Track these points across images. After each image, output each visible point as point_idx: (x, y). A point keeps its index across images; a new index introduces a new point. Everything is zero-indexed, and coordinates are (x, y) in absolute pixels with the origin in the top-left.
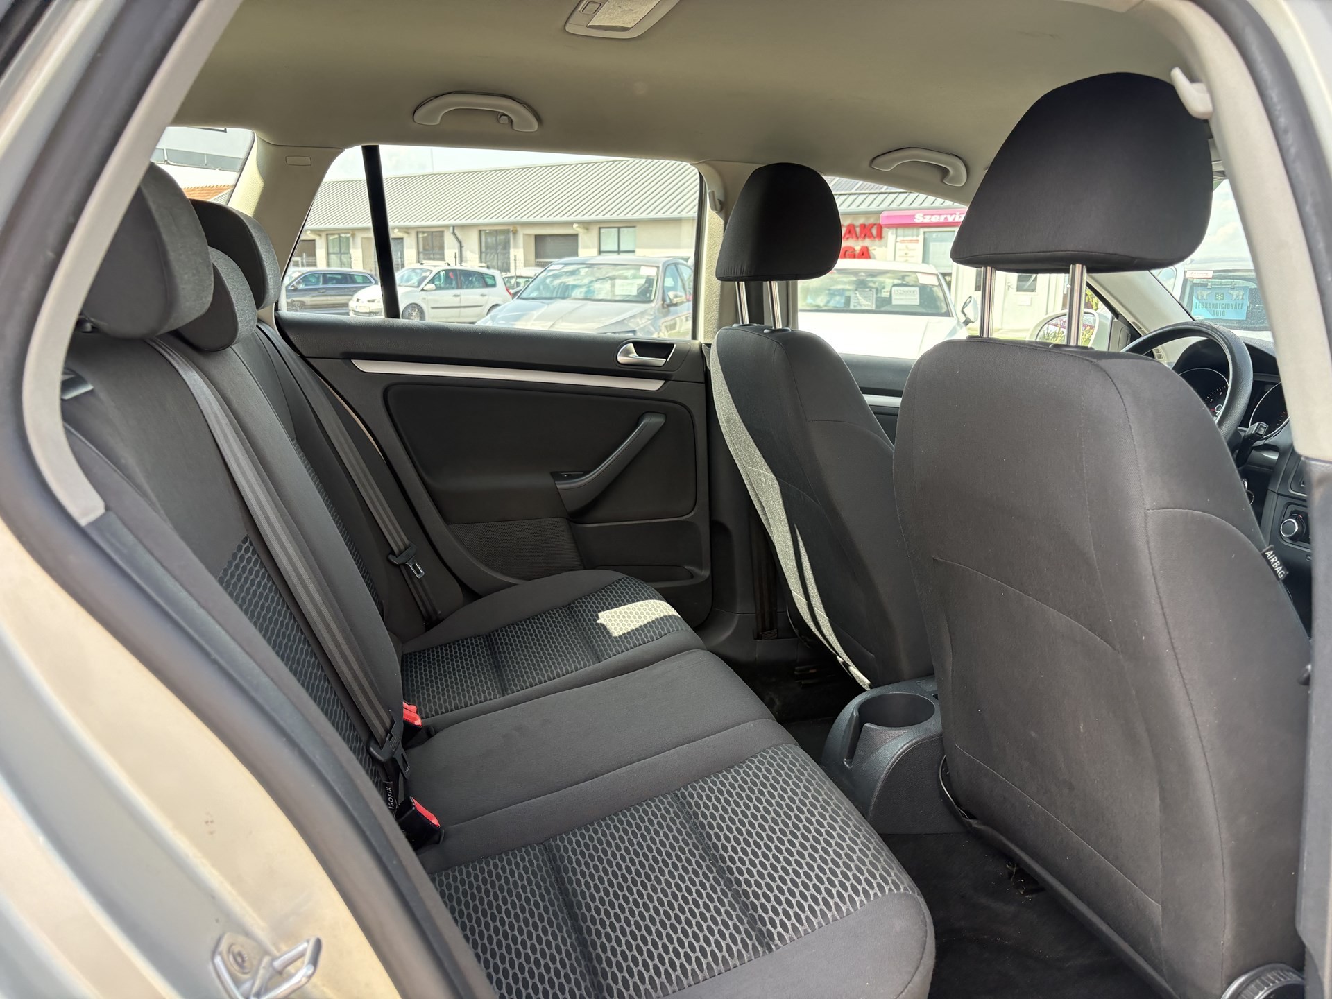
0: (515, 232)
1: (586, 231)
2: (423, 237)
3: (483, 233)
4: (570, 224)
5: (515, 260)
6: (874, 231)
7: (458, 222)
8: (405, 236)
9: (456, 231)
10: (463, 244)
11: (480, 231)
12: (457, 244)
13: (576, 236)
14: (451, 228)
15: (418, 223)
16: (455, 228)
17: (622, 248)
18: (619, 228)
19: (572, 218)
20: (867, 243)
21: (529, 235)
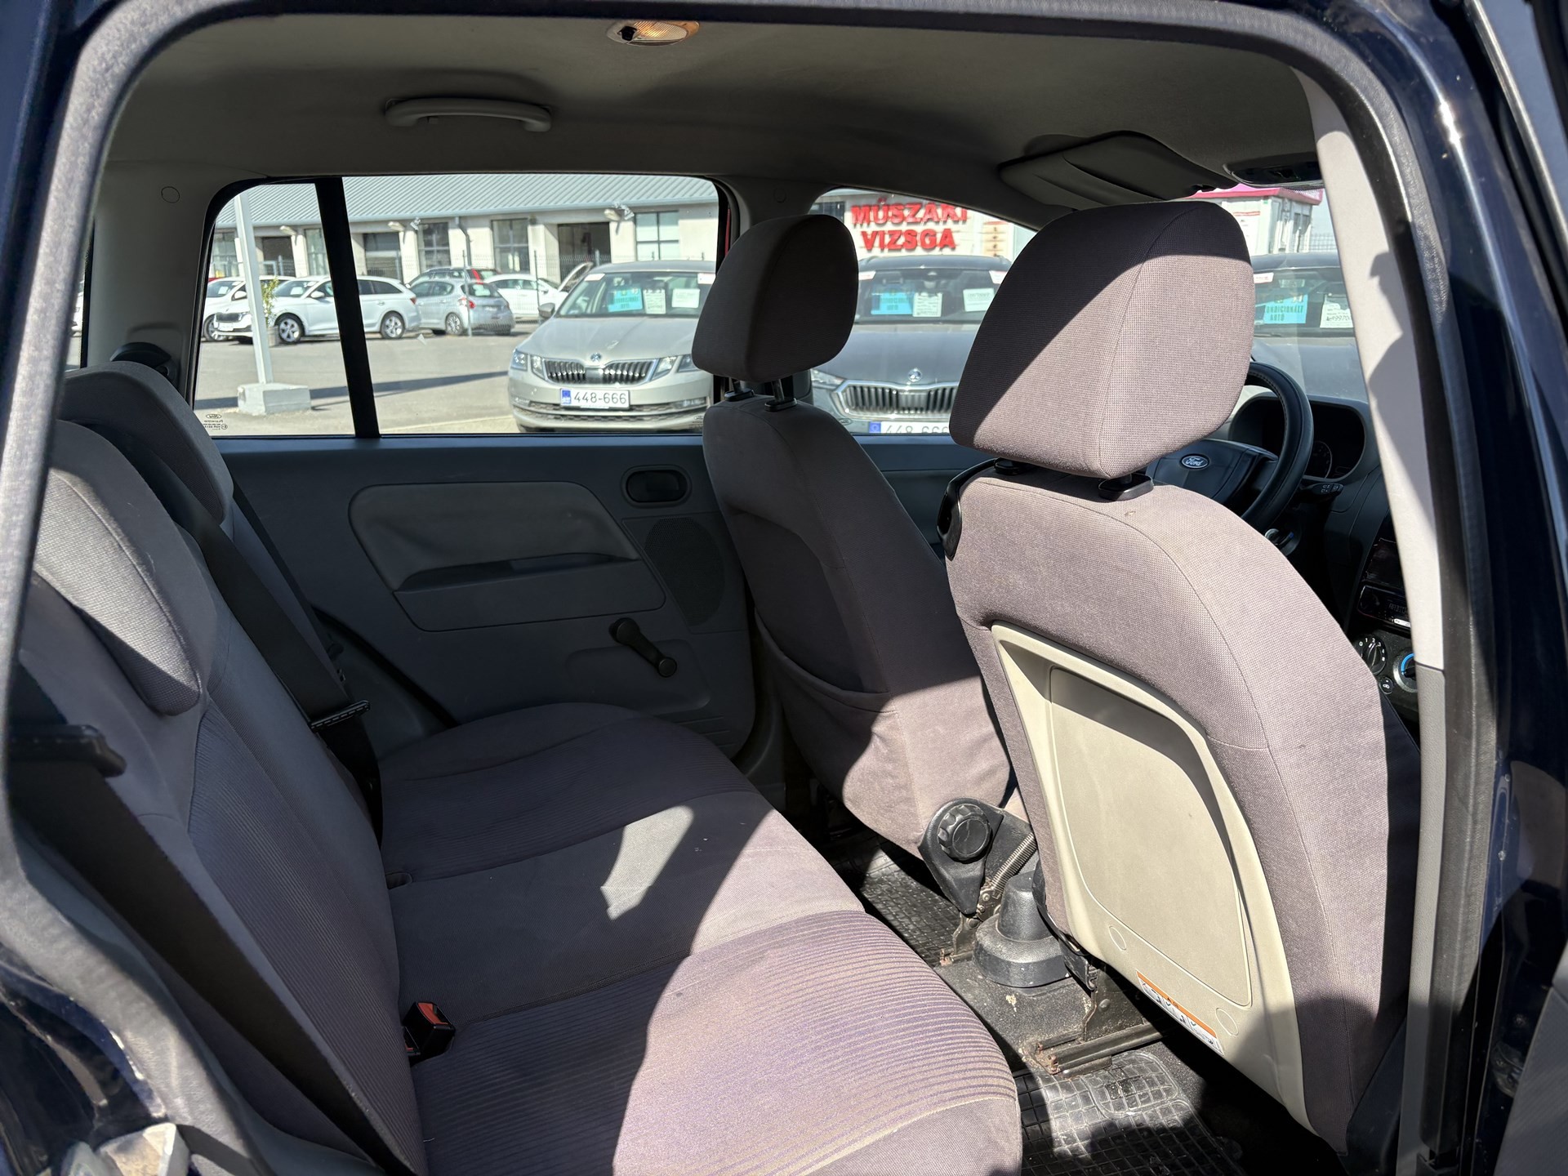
0: (534, 222)
1: (618, 217)
2: (425, 232)
3: (495, 223)
4: (601, 210)
5: (535, 256)
7: (463, 211)
8: (401, 230)
9: (463, 224)
10: (471, 238)
11: (492, 221)
13: (607, 224)
14: (457, 220)
16: (462, 219)
17: (661, 239)
18: (658, 213)
19: (601, 203)
20: (950, 224)
21: (552, 225)
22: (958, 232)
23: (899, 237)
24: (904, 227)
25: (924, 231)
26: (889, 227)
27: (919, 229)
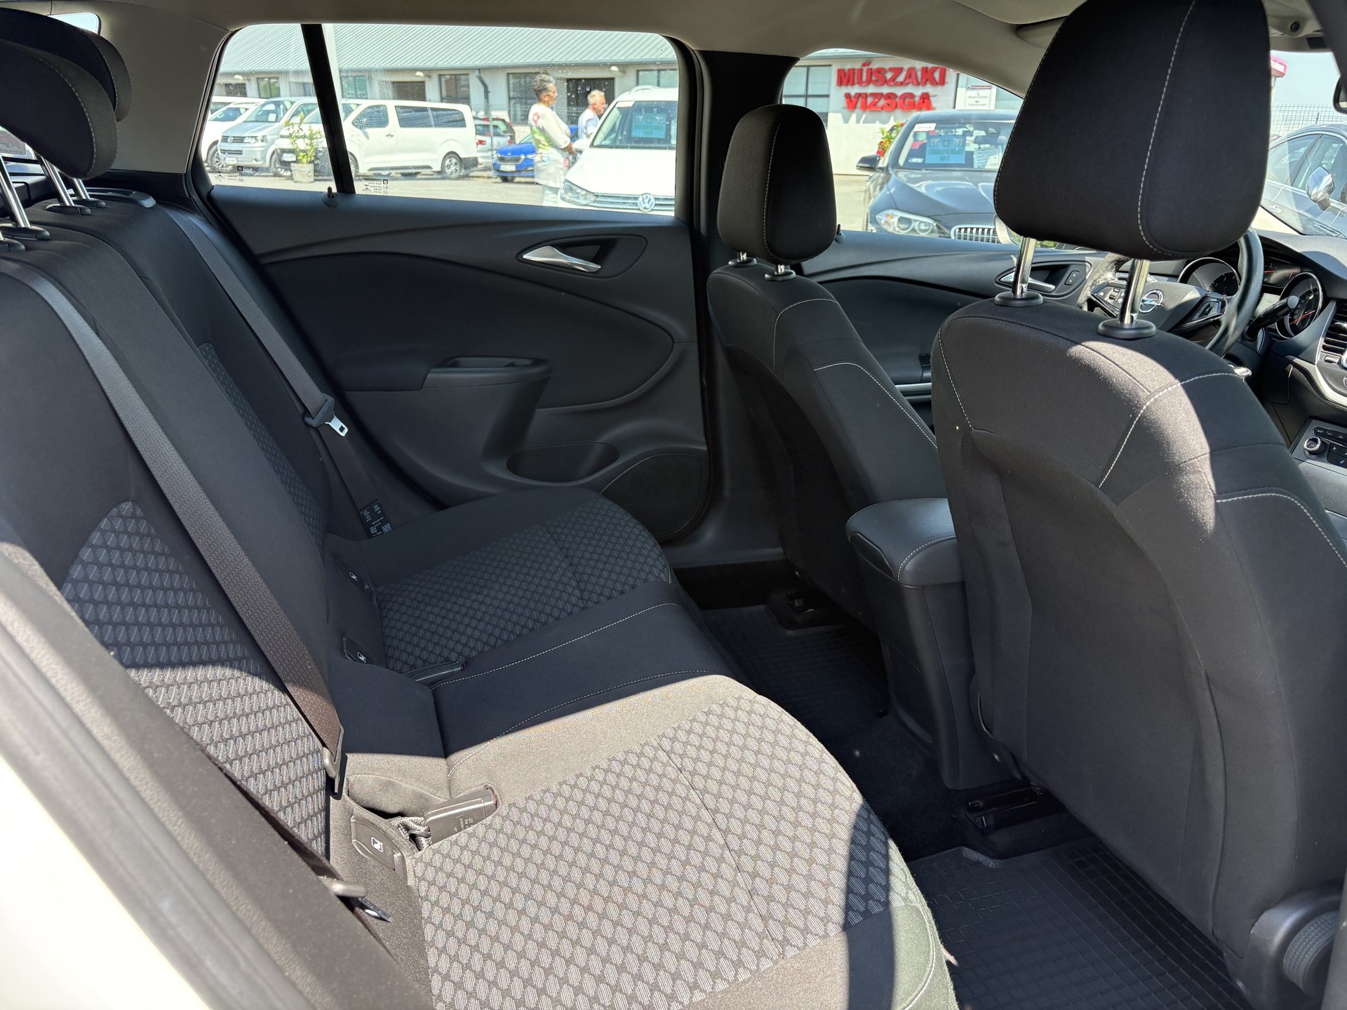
1: (623, 74)
2: (447, 81)
3: (511, 76)
4: (607, 65)
6: (937, 75)
7: (484, 64)
8: (427, 79)
9: (481, 74)
10: (490, 89)
11: (508, 74)
12: (482, 88)
13: (613, 79)
14: (477, 72)
15: (441, 64)
16: (481, 71)
18: (659, 71)
20: (929, 89)
21: (560, 79)
22: (935, 96)
23: (879, 100)
24: (885, 90)
25: (902, 95)
26: (871, 89)
27: (899, 91)
